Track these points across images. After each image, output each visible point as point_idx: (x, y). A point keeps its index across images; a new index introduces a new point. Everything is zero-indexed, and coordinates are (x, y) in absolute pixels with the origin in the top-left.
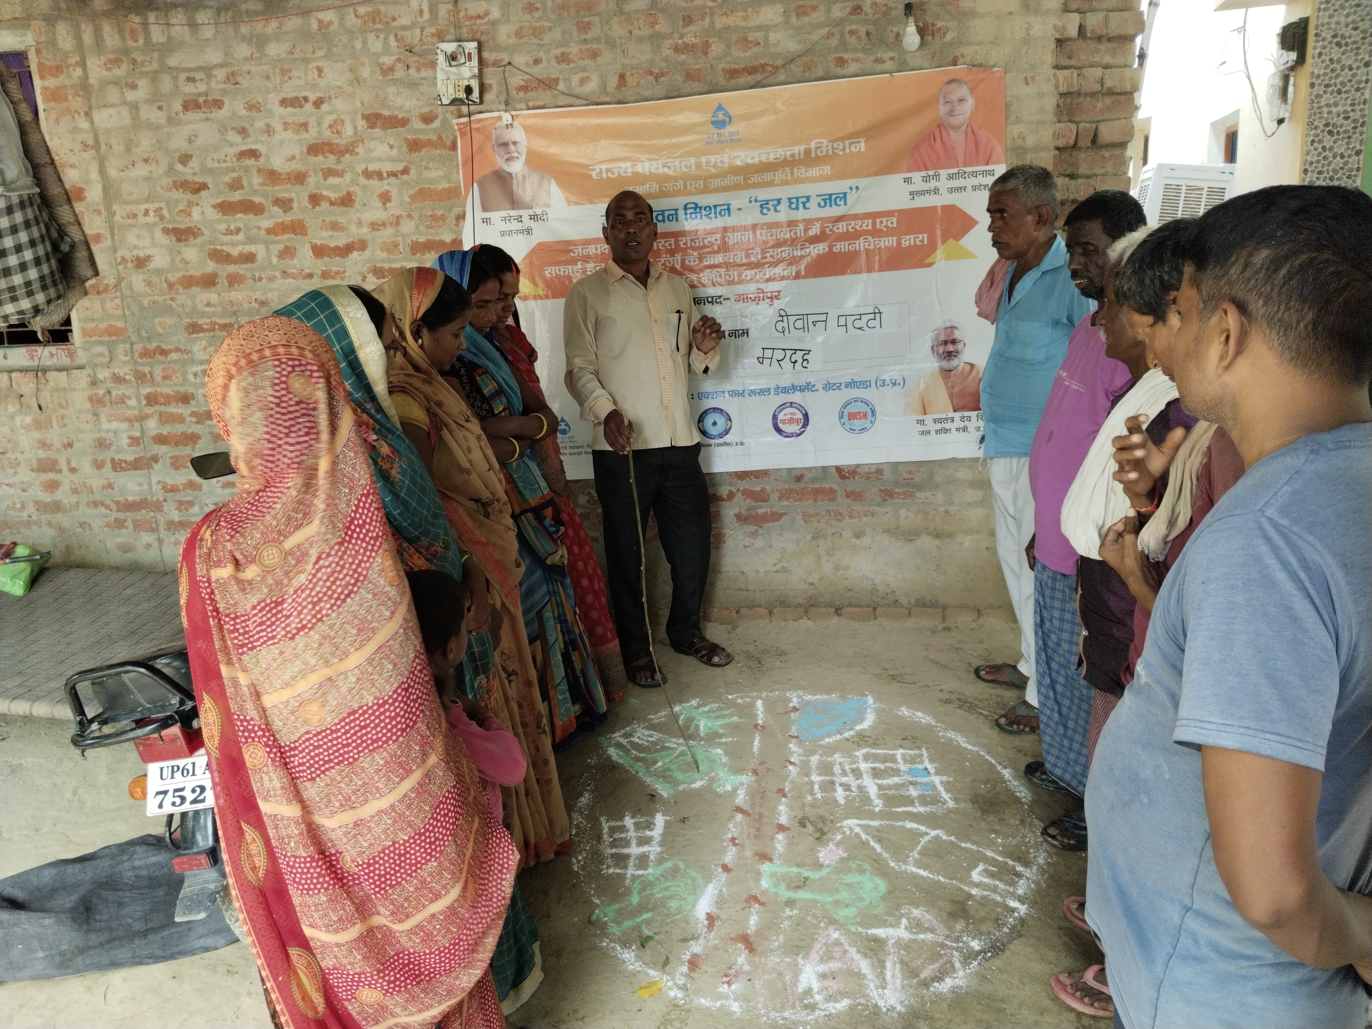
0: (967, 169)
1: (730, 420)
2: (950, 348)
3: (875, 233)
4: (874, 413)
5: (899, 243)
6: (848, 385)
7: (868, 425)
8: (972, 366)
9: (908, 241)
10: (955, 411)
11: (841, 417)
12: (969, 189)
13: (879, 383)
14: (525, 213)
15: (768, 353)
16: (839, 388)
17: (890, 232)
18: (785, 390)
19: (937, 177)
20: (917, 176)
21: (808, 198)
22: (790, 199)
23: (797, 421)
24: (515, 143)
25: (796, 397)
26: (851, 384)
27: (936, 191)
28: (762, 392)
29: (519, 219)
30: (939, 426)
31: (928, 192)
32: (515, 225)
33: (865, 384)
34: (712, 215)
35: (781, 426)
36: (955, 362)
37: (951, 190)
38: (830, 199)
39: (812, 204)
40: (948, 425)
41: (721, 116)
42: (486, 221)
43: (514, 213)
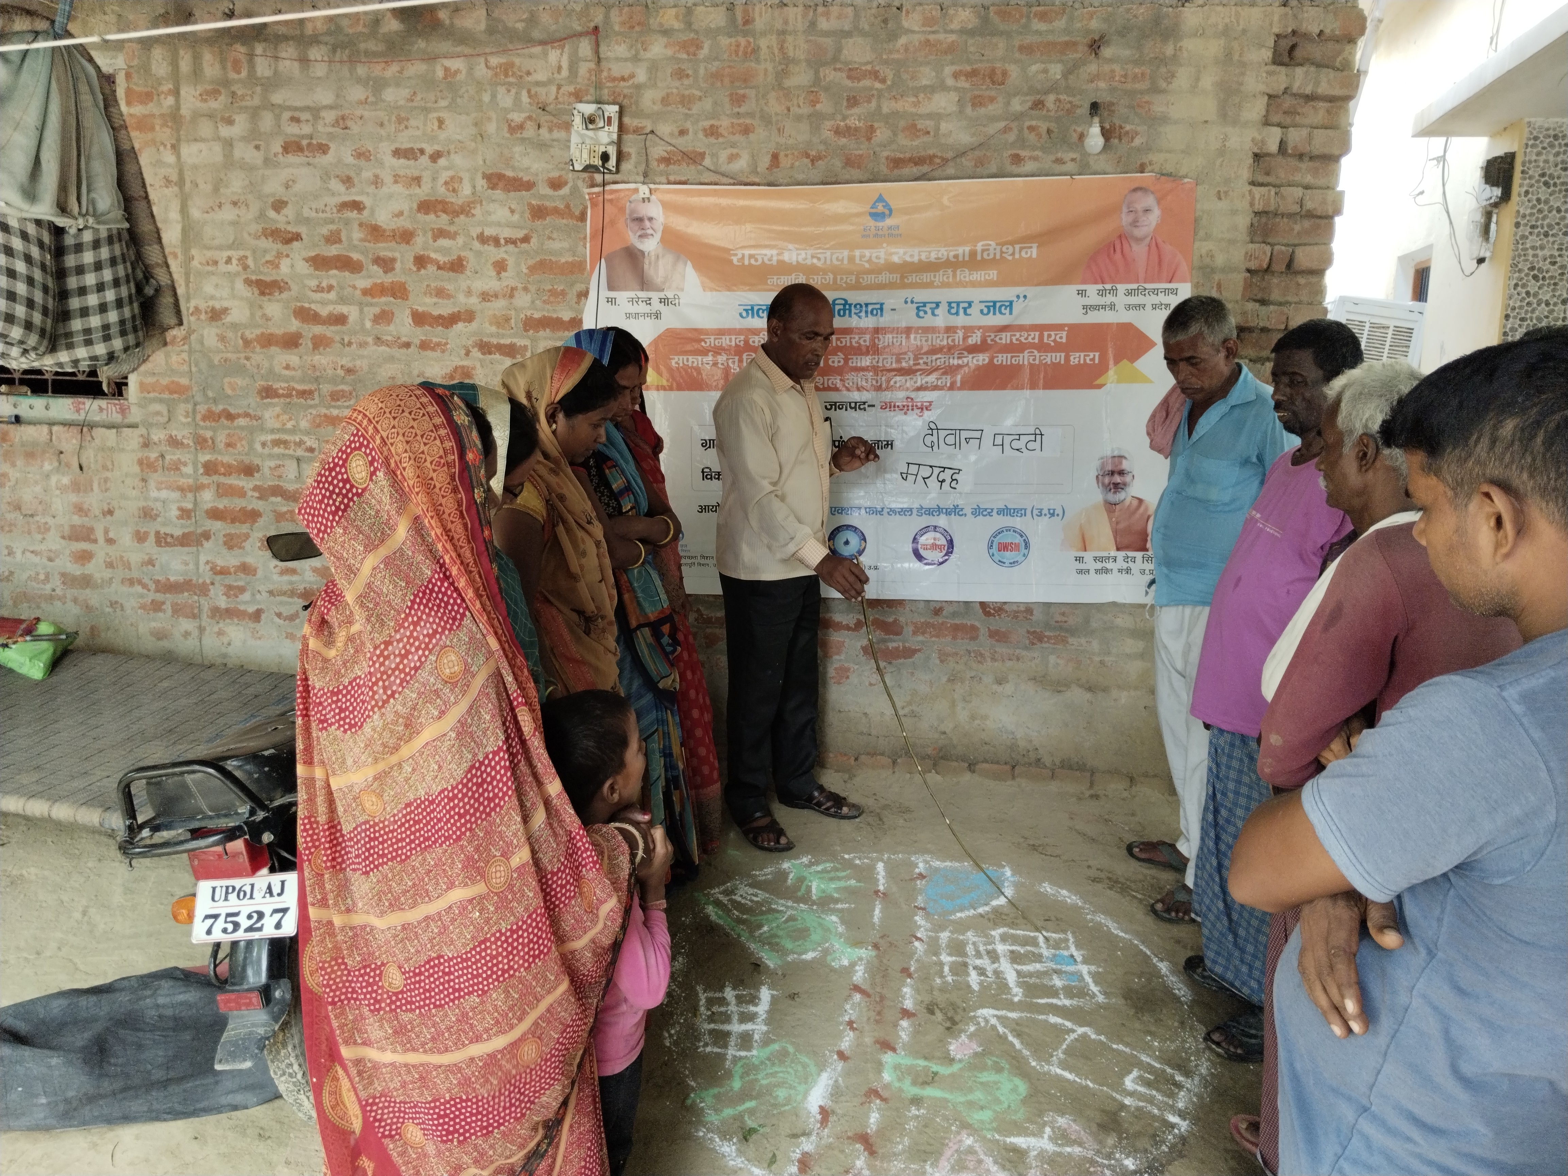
0: (1147, 286)
1: (865, 540)
2: (1117, 479)
3: (1042, 347)
4: (1027, 545)
5: (1067, 358)
6: (1000, 512)
7: (1020, 558)
8: (1141, 501)
9: (1077, 358)
10: (1118, 549)
11: (990, 547)
12: (1149, 307)
13: (1035, 512)
14: (655, 296)
15: (913, 469)
16: (990, 514)
17: (1058, 347)
18: (930, 512)
19: (1114, 291)
20: (1092, 289)
21: (970, 304)
22: (950, 303)
23: (940, 547)
24: (650, 219)
25: (942, 521)
26: (1005, 511)
27: (1112, 306)
28: (903, 512)
29: (648, 301)
30: (1099, 565)
31: (1104, 307)
32: (642, 308)
33: (1020, 512)
34: (863, 314)
35: (923, 552)
36: (1121, 496)
37: (1129, 307)
38: (994, 306)
39: (974, 311)
40: (1110, 565)
41: (880, 208)
42: (611, 301)
43: (642, 294)
